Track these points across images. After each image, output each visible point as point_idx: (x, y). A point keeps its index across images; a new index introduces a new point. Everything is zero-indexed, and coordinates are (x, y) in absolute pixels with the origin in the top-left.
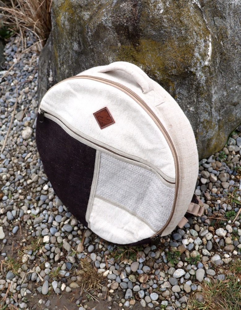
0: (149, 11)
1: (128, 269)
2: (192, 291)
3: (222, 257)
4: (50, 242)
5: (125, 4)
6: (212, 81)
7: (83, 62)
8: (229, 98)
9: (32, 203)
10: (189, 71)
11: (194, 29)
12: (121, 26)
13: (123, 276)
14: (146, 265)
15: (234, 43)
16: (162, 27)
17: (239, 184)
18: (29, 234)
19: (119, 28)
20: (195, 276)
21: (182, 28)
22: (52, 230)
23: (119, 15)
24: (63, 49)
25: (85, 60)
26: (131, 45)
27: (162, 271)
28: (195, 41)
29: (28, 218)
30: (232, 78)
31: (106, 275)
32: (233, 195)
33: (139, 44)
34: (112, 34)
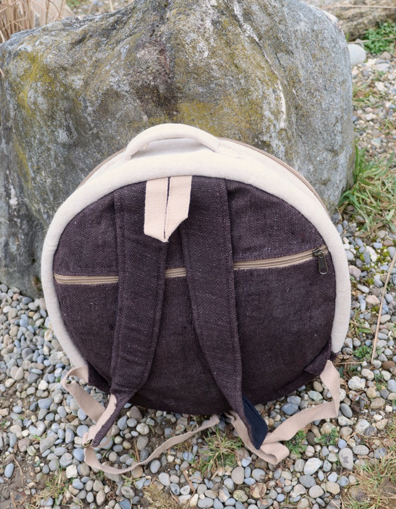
0: (187, 57)
1: (229, 483)
2: (342, 488)
3: (371, 420)
4: (80, 476)
5: (143, 51)
6: (293, 151)
7: (79, 159)
8: (317, 175)
9: (26, 417)
10: (261, 141)
11: (256, 75)
12: (146, 87)
13: (225, 496)
14: (256, 468)
15: (311, 89)
16: (210, 79)
17: (359, 303)
18: (36, 472)
19: (142, 92)
20: (338, 462)
21: (240, 76)
22: (77, 454)
23: (139, 71)
24: (35, 145)
25: (84, 155)
26: (164, 115)
27: (285, 470)
28: (262, 93)
29: (28, 443)
30: (316, 143)
31: (195, 504)
32: (357, 322)
33: (177, 111)
34: (131, 103)
